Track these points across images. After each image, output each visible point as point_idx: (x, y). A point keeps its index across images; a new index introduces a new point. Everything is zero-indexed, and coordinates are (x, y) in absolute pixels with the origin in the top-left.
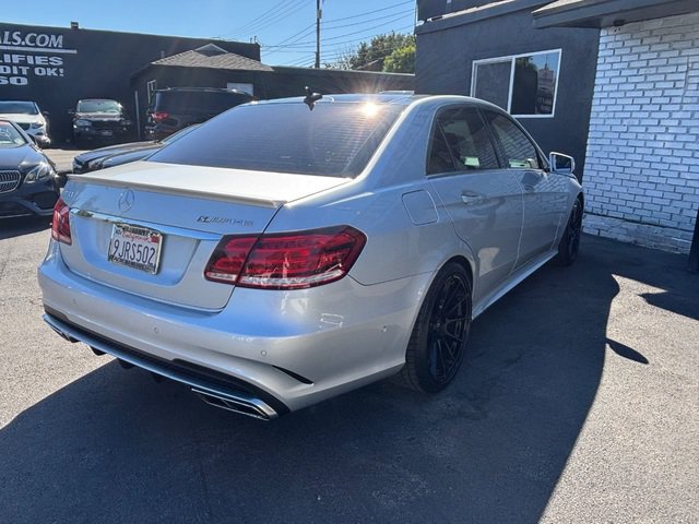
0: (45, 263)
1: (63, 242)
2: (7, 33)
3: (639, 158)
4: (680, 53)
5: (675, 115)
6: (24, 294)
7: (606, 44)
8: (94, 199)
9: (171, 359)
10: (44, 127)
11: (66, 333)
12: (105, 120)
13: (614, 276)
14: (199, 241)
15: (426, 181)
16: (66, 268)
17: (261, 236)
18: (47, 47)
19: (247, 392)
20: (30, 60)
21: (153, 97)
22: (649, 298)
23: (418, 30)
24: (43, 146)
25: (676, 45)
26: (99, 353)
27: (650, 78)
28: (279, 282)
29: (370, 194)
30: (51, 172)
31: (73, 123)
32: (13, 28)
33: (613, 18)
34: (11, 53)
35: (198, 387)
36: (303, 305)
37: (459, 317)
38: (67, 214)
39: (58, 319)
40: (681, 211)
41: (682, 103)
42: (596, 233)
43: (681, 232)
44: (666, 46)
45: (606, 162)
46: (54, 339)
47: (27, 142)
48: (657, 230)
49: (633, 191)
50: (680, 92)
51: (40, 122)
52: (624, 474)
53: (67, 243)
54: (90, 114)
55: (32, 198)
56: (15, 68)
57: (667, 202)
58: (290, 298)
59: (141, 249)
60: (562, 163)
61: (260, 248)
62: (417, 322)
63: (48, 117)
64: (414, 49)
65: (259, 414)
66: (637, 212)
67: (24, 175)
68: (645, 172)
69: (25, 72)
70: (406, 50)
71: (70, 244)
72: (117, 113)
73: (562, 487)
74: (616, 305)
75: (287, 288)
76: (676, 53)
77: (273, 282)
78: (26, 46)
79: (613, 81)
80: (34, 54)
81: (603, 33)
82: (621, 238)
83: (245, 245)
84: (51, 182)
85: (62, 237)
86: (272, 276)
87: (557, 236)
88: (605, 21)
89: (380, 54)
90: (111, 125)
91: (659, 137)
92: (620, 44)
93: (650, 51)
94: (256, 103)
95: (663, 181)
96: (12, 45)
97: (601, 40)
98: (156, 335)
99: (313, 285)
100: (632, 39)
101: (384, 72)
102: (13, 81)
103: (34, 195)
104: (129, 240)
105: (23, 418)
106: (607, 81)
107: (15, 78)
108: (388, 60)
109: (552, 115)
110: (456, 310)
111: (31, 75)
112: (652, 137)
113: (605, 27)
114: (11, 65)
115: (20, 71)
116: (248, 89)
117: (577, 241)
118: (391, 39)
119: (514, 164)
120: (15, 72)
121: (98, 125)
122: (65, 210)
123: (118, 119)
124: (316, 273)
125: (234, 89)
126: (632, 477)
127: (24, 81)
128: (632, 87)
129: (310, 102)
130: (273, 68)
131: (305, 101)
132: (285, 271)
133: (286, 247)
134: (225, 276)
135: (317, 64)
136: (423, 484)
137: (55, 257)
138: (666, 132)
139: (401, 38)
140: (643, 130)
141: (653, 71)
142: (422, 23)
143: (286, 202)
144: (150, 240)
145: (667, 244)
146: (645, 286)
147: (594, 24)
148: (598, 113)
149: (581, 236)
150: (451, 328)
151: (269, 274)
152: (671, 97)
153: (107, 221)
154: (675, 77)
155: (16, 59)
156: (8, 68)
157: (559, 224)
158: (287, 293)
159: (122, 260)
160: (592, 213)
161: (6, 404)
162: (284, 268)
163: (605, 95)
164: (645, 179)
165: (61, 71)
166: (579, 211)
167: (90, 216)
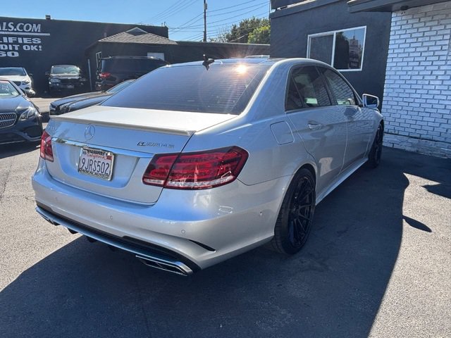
0: (36, 173)
1: (48, 160)
2: (5, 24)
3: (419, 96)
4: (445, 27)
5: (442, 68)
6: (21, 193)
7: (396, 22)
8: (67, 131)
9: (122, 236)
10: (30, 84)
11: (52, 219)
12: (69, 78)
13: (405, 174)
14: (138, 158)
15: (285, 115)
16: (50, 177)
17: (180, 154)
18: (30, 32)
19: (173, 257)
20: (20, 40)
21: (100, 63)
22: (429, 188)
23: (271, 16)
24: (30, 96)
25: (442, 22)
26: (73, 232)
27: (425, 44)
28: (192, 184)
29: (250, 125)
30: (36, 113)
31: (49, 81)
32: (8, 20)
33: (400, 5)
34: (8, 36)
35: (139, 254)
36: (208, 200)
37: (307, 204)
38: (50, 141)
39: (45, 210)
40: (447, 131)
41: (447, 60)
42: (391, 146)
43: (447, 145)
44: (436, 23)
45: (397, 99)
46: (43, 223)
47: (20, 94)
48: (431, 143)
49: (415, 118)
50: (446, 53)
51: (27, 81)
52: (421, 306)
53: (50, 161)
54: (60, 75)
55: (24, 130)
56: (10, 46)
57: (437, 125)
58: (199, 195)
59: (100, 164)
60: (371, 101)
61: (180, 162)
62: (282, 208)
63: (33, 77)
64: (267, 28)
65: (181, 272)
66: (418, 132)
67: (19, 115)
68: (422, 105)
69: (17, 49)
70: (262, 29)
71: (53, 161)
72: (77, 74)
73: (381, 316)
74: (408, 193)
75: (197, 189)
76: (443, 27)
77: (188, 185)
78: (17, 31)
79: (401, 46)
80: (22, 37)
81: (393, 15)
82: (408, 149)
83: (169, 161)
84: (36, 119)
85: (47, 157)
86: (187, 181)
87: (368, 149)
88: (395, 7)
89: (246, 32)
90: (73, 81)
91: (431, 83)
92: (405, 22)
93: (425, 26)
94: (170, 66)
95: (434, 111)
96: (8, 31)
97: (393, 20)
98: (111, 221)
99: (214, 186)
100: (413, 18)
101: (248, 44)
102: (10, 54)
103: (26, 128)
104: (92, 158)
105: (25, 275)
106: (397, 46)
107: (11, 52)
108: (251, 36)
109: (361, 70)
110: (305, 200)
111: (20, 51)
112: (427, 83)
113: (395, 11)
114: (8, 44)
115: (14, 47)
116: (161, 56)
117: (380, 152)
118: (252, 22)
119: (340, 102)
120: (11, 48)
121: (65, 82)
122: (48, 139)
123: (77, 78)
124: (216, 178)
125: (152, 56)
126: (426, 309)
127: (17, 54)
128: (414, 50)
129: (206, 64)
130: (177, 42)
131: (204, 64)
132: (196, 177)
133: (197, 161)
134: (156, 182)
135: (205, 39)
136: (289, 315)
137: (42, 170)
138: (437, 79)
139: (258, 21)
140: (421, 78)
141: (427, 39)
142: (274, 11)
143: (196, 132)
144: (106, 158)
145: (439, 153)
146: (426, 180)
147: (388, 9)
148: (391, 67)
149: (383, 149)
150: (302, 211)
151: (185, 179)
152: (439, 56)
153: (75, 145)
154: (442, 43)
155: (11, 40)
156: (6, 46)
157: (369, 140)
158: (197, 192)
159: (87, 172)
160: (388, 133)
161: (13, 266)
162: (195, 175)
163: (396, 55)
164: (423, 110)
165: (40, 47)
166: (381, 132)
167: (64, 142)
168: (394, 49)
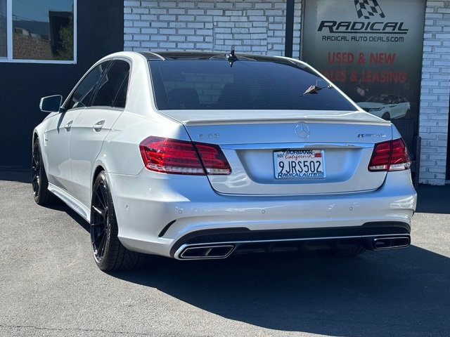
4: (205, 12)
9: (362, 224)
25: (200, 5)
59: (308, 164)
79: (144, 31)
104: (293, 159)
106: (137, 30)
109: (74, 62)
141: (183, 25)
144: (313, 156)
154: (204, 32)
168: (133, 35)
